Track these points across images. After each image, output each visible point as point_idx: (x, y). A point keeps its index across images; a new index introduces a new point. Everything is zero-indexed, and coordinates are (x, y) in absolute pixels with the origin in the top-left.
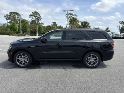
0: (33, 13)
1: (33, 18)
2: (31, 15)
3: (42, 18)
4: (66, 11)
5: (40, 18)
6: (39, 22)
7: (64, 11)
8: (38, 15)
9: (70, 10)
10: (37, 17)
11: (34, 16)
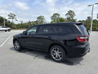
0: (68, 12)
1: (68, 16)
2: (67, 14)
3: (75, 15)
4: (91, 5)
5: (74, 15)
6: (73, 18)
7: (89, 6)
8: (72, 13)
9: (95, 4)
10: (71, 14)
11: (69, 14)
